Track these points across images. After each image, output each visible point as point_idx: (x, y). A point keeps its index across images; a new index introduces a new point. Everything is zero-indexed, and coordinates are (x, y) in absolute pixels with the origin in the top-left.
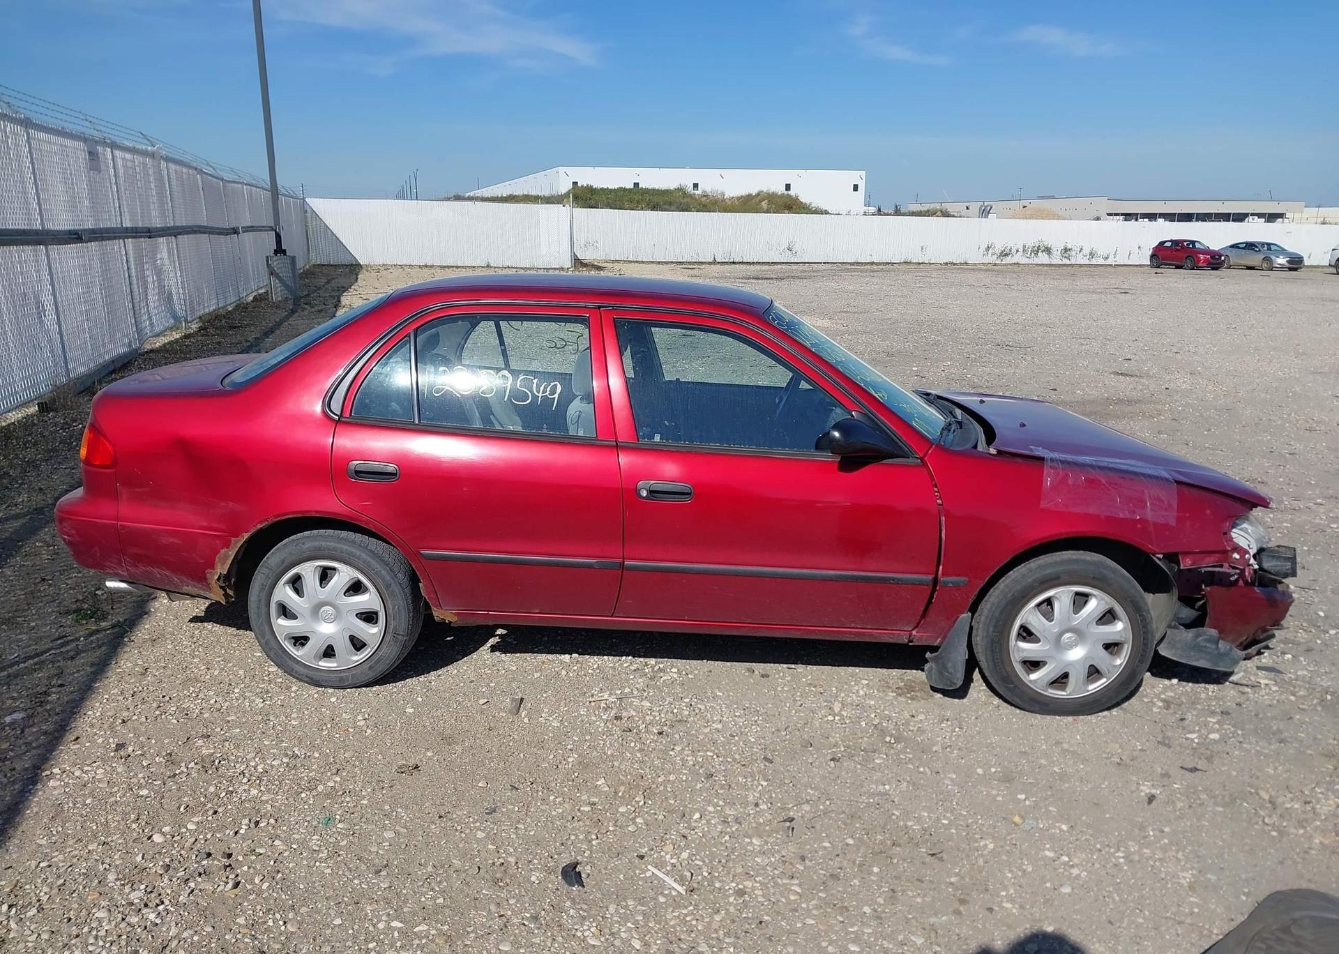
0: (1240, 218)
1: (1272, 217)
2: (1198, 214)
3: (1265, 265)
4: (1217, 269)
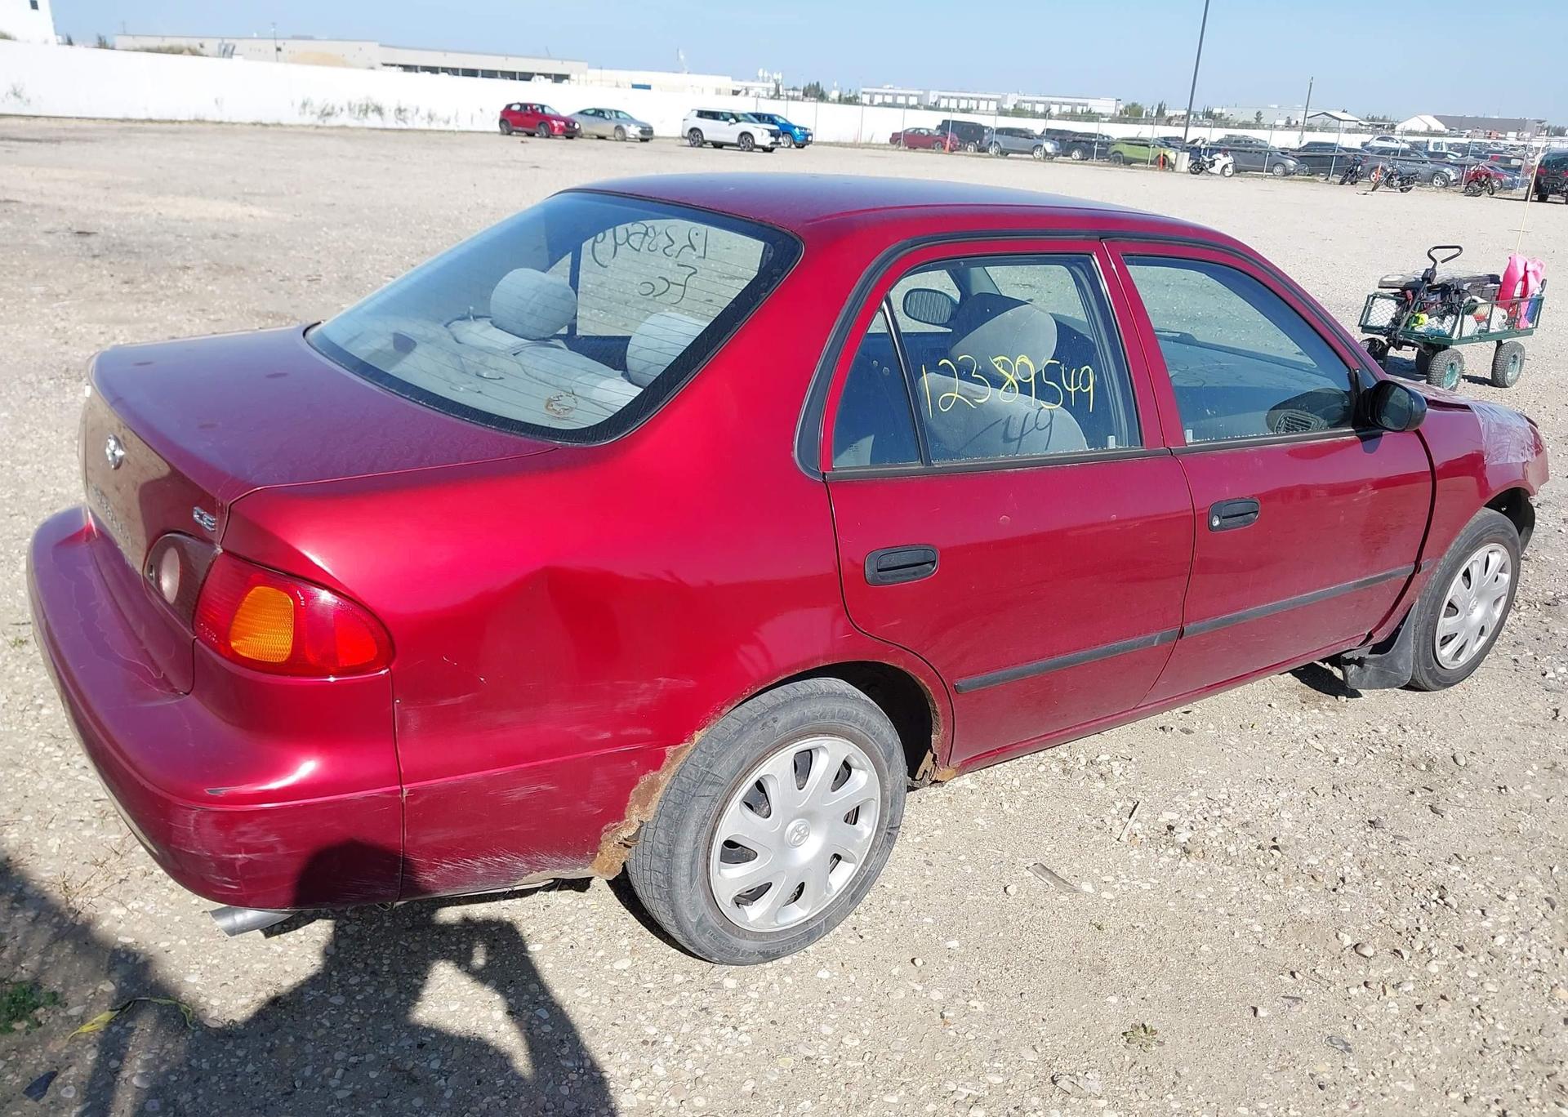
0: (527, 77)
1: (559, 78)
2: (482, 71)
3: (618, 135)
4: (571, 138)
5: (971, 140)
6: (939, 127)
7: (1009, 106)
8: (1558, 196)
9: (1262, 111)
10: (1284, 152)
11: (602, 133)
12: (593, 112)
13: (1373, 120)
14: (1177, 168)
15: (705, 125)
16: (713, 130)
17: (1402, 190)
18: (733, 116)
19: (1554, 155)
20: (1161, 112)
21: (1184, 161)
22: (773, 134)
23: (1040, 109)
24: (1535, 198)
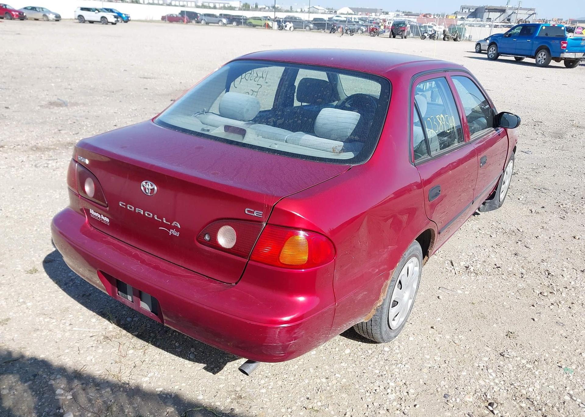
3: (45, 19)
4: (23, 20)
5: (194, 19)
6: (180, 14)
7: (200, 4)
8: (399, 36)
9: (292, 6)
10: (309, 22)
11: (37, 17)
12: (30, 8)
13: (329, 9)
14: (273, 28)
15: (85, 14)
16: (88, 15)
17: (351, 35)
18: (96, 10)
19: (396, 22)
20: (256, 6)
21: (275, 25)
22: (115, 17)
23: (212, 5)
24: (392, 37)
